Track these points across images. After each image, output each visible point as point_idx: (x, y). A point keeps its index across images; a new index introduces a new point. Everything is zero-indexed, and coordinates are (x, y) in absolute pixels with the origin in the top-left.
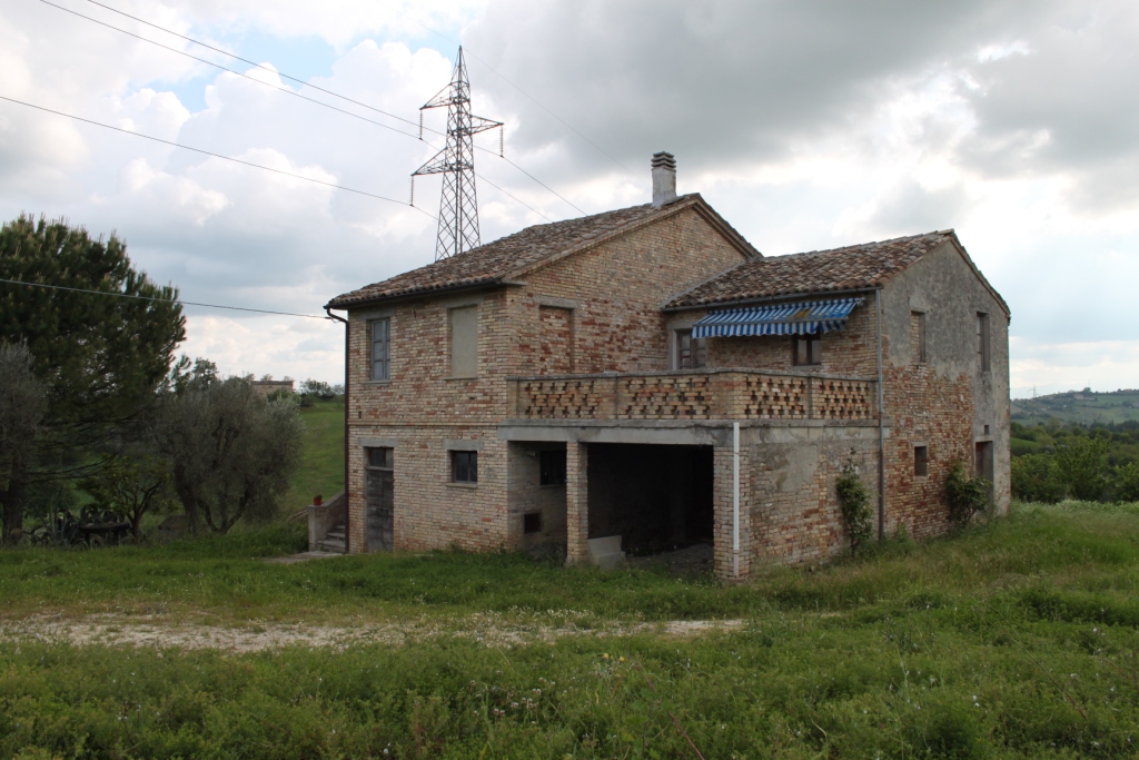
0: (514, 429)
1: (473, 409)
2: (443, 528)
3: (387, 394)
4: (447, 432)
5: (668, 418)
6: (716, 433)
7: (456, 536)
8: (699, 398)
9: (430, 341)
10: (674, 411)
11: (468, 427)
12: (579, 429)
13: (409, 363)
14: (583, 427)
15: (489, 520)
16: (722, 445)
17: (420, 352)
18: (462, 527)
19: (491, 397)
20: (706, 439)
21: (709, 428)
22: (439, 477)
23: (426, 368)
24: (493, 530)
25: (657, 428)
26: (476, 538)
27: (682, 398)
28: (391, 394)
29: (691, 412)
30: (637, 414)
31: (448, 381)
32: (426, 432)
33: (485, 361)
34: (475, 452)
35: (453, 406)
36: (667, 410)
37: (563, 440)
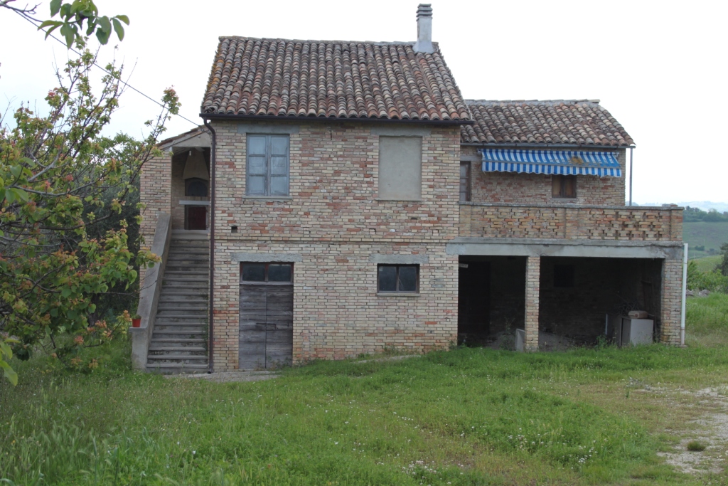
0: (468, 246)
1: (415, 227)
2: (370, 335)
3: (283, 209)
4: (378, 247)
5: (624, 239)
6: (667, 250)
7: (389, 340)
8: (652, 226)
9: (353, 163)
10: (630, 235)
11: (407, 244)
12: (542, 246)
13: (321, 181)
14: (546, 245)
15: (435, 323)
16: (673, 258)
17: (337, 173)
18: (397, 331)
19: (439, 219)
20: (660, 255)
21: (662, 247)
22: (366, 288)
23: (346, 188)
24: (440, 331)
25: (617, 247)
26: (419, 340)
27: (637, 226)
28: (290, 210)
29: (644, 235)
30: (596, 237)
31: (379, 202)
32: (345, 248)
33: (430, 187)
34: (417, 266)
35: (387, 224)
36: (623, 233)
37: (525, 254)
